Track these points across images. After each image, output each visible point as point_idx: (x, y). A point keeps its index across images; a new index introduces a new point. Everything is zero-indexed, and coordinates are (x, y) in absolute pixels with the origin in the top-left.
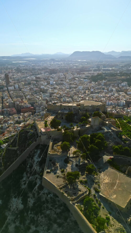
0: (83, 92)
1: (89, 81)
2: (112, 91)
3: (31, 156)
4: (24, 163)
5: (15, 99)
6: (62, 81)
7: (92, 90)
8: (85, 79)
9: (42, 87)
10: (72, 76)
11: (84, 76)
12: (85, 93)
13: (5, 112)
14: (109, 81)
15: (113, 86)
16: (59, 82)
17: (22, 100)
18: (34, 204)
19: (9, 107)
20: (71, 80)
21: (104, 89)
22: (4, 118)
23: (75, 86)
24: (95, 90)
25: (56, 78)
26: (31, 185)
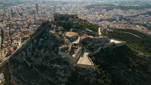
0: (80, 14)
1: (85, 8)
2: (96, 14)
3: (46, 29)
4: (44, 31)
5: (42, 18)
6: (69, 8)
7: (85, 13)
8: (83, 7)
9: (57, 12)
10: (76, 6)
11: (83, 6)
12: (81, 15)
13: (37, 23)
14: (96, 9)
15: (97, 12)
16: (67, 9)
17: (45, 18)
18: (46, 38)
19: (38, 21)
20: (74, 8)
21: (92, 13)
22: (36, 26)
23: (76, 11)
24: (87, 13)
25: (66, 7)
26: (46, 35)
